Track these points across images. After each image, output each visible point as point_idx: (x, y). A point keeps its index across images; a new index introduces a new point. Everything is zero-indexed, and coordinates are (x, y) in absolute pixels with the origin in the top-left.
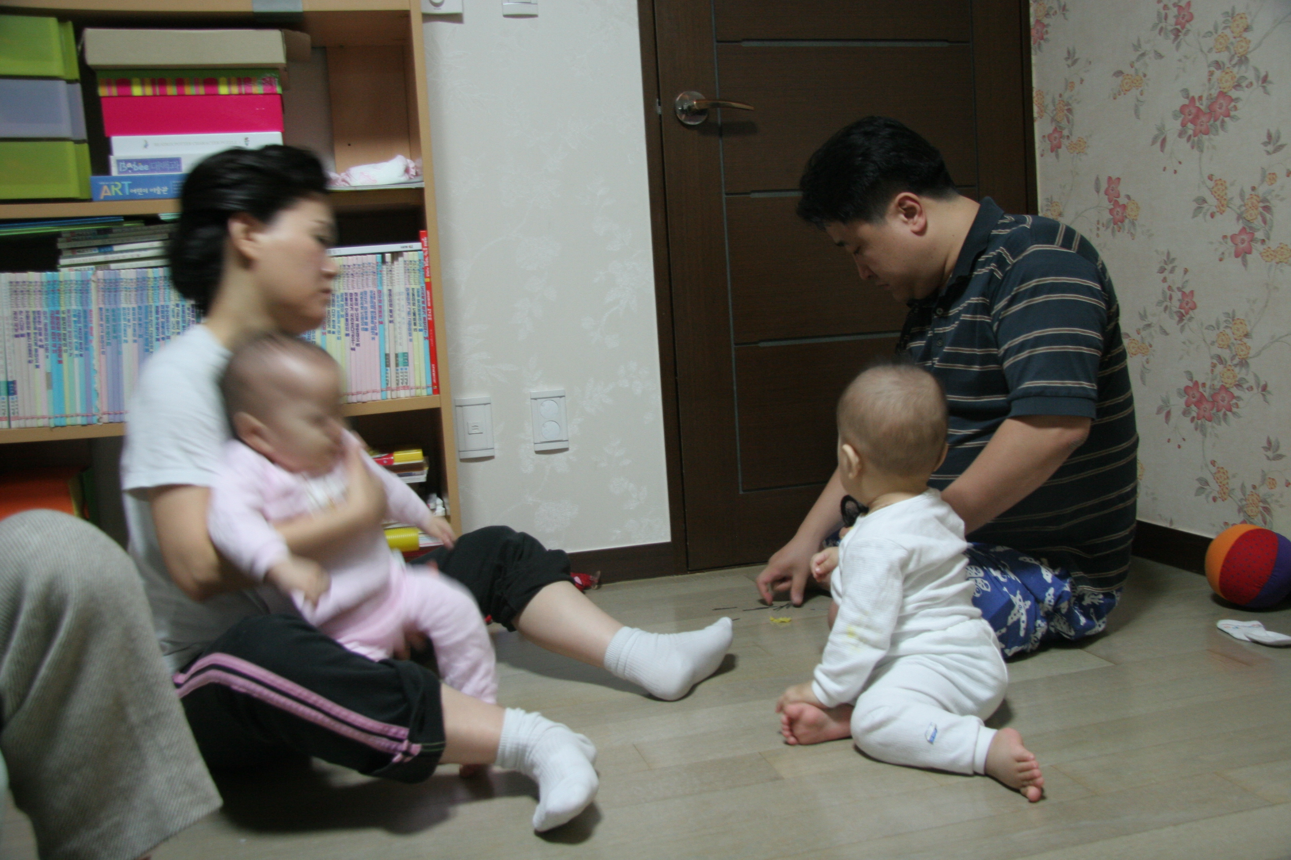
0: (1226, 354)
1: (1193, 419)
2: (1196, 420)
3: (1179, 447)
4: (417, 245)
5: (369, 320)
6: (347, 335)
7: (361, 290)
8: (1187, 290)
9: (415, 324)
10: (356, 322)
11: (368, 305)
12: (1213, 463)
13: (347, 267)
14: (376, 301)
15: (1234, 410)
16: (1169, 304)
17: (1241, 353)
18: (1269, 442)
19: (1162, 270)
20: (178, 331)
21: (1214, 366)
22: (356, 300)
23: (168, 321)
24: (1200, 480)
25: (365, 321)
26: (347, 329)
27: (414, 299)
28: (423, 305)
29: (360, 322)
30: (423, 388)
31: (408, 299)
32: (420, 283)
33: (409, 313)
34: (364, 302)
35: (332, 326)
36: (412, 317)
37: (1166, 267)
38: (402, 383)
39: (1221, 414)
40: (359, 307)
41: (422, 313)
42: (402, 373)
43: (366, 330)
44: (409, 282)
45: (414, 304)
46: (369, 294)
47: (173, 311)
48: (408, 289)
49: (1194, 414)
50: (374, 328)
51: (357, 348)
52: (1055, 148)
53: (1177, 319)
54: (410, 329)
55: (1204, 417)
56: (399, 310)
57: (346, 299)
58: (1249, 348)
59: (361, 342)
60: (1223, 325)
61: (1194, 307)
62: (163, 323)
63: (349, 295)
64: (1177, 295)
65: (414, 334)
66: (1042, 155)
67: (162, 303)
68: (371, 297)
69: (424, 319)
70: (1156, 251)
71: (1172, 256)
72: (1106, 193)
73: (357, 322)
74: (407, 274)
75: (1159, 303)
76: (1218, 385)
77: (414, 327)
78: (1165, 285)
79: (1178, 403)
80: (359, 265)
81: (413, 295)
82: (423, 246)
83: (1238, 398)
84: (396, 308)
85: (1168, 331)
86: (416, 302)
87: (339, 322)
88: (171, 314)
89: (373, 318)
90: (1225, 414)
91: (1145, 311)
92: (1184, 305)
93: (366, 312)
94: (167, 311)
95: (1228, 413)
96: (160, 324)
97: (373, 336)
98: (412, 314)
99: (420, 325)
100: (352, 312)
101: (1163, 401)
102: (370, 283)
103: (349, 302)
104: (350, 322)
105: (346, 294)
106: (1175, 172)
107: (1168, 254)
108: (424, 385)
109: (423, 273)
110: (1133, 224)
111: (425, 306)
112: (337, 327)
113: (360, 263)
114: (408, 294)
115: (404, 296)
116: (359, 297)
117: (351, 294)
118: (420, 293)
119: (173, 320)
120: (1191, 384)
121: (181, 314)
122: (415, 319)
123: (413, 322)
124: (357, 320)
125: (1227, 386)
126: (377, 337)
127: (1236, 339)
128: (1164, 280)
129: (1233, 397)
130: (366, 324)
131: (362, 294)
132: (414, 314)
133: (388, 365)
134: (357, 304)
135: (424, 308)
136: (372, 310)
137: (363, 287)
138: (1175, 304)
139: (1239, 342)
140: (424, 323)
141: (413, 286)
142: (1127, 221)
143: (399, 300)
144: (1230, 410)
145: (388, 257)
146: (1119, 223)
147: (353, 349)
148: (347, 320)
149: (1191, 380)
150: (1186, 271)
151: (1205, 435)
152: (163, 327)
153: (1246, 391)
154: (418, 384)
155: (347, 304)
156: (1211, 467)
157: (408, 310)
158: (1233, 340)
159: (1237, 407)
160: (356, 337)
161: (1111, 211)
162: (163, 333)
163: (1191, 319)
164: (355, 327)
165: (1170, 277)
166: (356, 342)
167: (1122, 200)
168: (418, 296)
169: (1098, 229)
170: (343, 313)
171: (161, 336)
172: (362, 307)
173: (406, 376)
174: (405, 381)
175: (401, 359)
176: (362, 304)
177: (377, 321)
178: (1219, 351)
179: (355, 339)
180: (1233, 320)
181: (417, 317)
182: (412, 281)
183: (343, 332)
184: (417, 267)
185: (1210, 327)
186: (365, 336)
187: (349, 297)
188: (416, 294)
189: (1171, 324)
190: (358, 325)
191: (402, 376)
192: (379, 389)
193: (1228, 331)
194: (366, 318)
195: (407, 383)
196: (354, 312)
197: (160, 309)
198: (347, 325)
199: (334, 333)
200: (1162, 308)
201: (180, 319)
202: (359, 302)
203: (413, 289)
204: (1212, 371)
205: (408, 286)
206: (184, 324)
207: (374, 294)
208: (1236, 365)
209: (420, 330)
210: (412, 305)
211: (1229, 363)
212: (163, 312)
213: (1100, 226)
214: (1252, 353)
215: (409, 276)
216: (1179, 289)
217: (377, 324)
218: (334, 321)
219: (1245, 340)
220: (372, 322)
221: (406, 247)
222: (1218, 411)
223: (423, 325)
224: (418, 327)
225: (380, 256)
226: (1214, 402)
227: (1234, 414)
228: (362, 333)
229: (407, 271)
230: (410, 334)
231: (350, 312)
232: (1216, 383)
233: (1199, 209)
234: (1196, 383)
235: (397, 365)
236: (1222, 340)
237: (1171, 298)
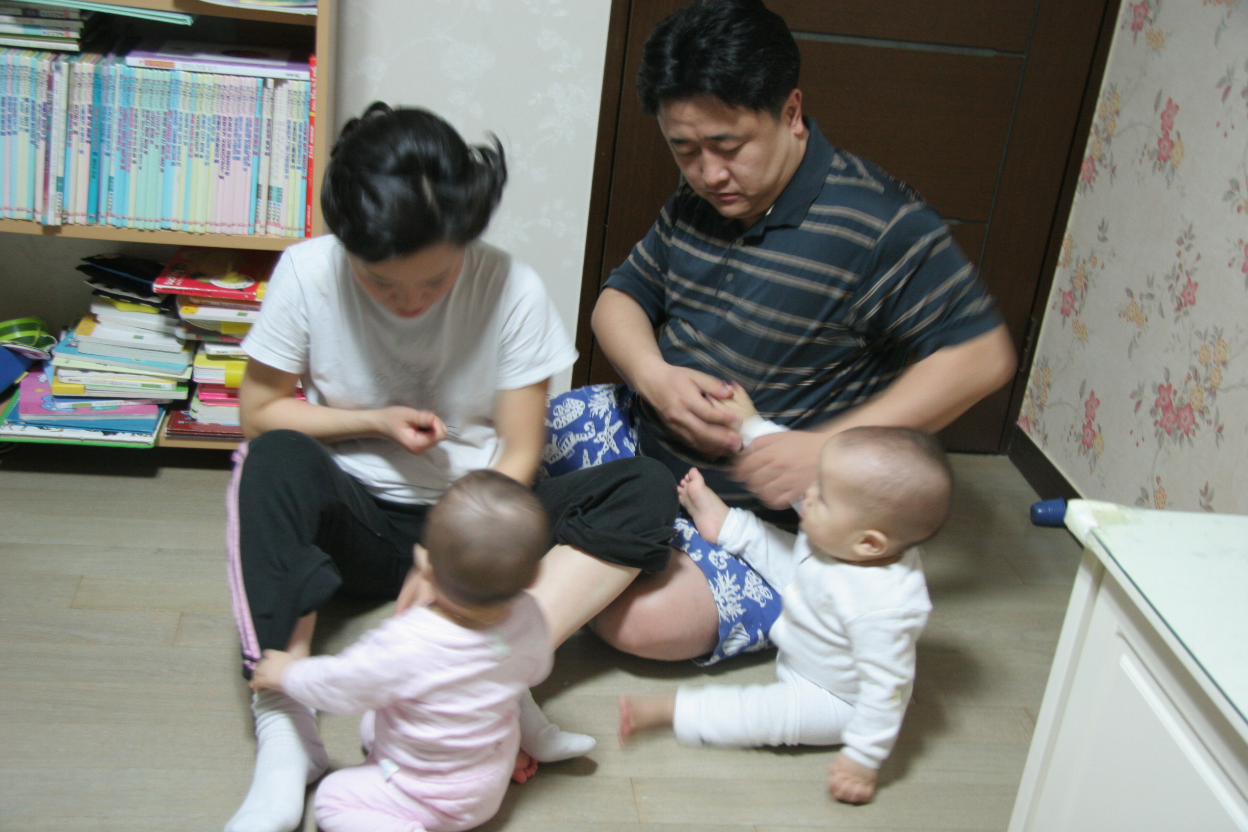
0: (1202, 372)
1: (1156, 423)
2: (1158, 426)
3: (1137, 444)
4: (304, 75)
5: (242, 150)
6: (216, 161)
7: (237, 116)
8: (1194, 279)
9: (293, 161)
10: (227, 149)
11: (243, 133)
12: (1158, 479)
13: (223, 88)
14: (252, 129)
15: (1191, 435)
16: (1174, 284)
17: (1214, 380)
18: (1206, 488)
19: (1180, 242)
20: (26, 127)
21: (1189, 378)
22: (230, 125)
23: (15, 115)
24: (1143, 490)
25: (238, 149)
26: (217, 155)
27: (294, 134)
28: (303, 141)
29: (231, 150)
30: (295, 230)
31: (288, 132)
32: (304, 117)
33: (288, 148)
34: (239, 129)
35: (199, 149)
36: (291, 152)
37: (1185, 240)
38: (274, 219)
39: (1179, 433)
40: (232, 133)
41: (302, 150)
42: (275, 208)
43: (238, 159)
44: (291, 114)
45: (294, 139)
46: (244, 122)
47: (22, 105)
48: (289, 122)
49: (1159, 418)
50: (247, 159)
51: (226, 177)
52: (1137, 27)
53: (1176, 305)
54: (287, 165)
55: (1165, 427)
56: (278, 141)
57: (219, 123)
58: (1221, 378)
59: (231, 171)
60: (1209, 338)
61: (1192, 303)
62: (9, 116)
63: (222, 118)
64: (1184, 280)
65: (291, 171)
66: (1123, 27)
67: (10, 94)
68: (247, 125)
69: (304, 156)
70: (1182, 217)
71: (1194, 231)
72: (1162, 117)
73: (229, 149)
74: (291, 105)
75: (1167, 278)
76: (1186, 401)
77: (291, 164)
78: (1178, 261)
79: (1150, 398)
80: (236, 88)
81: (295, 129)
82: (311, 76)
83: (1197, 426)
84: (275, 137)
85: (1165, 313)
86: (297, 138)
87: (208, 147)
88: (19, 107)
89: (247, 147)
90: (1182, 436)
91: (1153, 278)
92: (1186, 294)
93: (240, 140)
94: (15, 104)
95: (1185, 436)
96: (7, 118)
97: (245, 167)
98: (291, 150)
99: (299, 162)
100: (224, 138)
101: (1139, 387)
102: (247, 109)
103: (222, 126)
104: (220, 148)
105: (219, 117)
106: (1226, 135)
107: (1191, 228)
108: (296, 226)
109: (308, 106)
110: (1173, 170)
111: (307, 142)
112: (205, 152)
113: (237, 85)
114: (289, 127)
115: (285, 128)
116: (233, 123)
117: (225, 118)
118: (303, 128)
119: (21, 114)
120: (1165, 385)
121: (30, 110)
122: (293, 156)
123: (291, 158)
124: (229, 147)
125: (1193, 407)
126: (249, 169)
127: (1214, 361)
128: (1179, 254)
129: (1194, 422)
130: (239, 152)
131: (236, 120)
132: (294, 150)
133: (258, 196)
134: (230, 130)
135: (305, 145)
136: (247, 139)
137: (239, 112)
138: (1179, 288)
139: (1216, 367)
140: (304, 161)
141: (295, 120)
142: (1169, 163)
143: (279, 129)
144: (1187, 434)
145: (270, 83)
146: (1162, 161)
147: (221, 177)
148: (217, 145)
149: (1167, 379)
150: (1199, 257)
151: (1160, 446)
152: (9, 121)
153: (1206, 422)
154: (289, 225)
155: (218, 128)
156: (1155, 482)
157: (287, 144)
158: (1212, 362)
159: (1194, 434)
160: (225, 165)
161: (1160, 141)
162: (9, 127)
163: (1186, 313)
164: (226, 154)
165: (1185, 254)
166: (225, 170)
167: (1173, 136)
168: (300, 130)
169: (1143, 154)
170: (214, 137)
171: (7, 130)
172: (236, 135)
173: (279, 213)
174: (277, 218)
175: (274, 194)
176: (236, 130)
177: (251, 151)
178: (1197, 365)
179: (225, 167)
180: (1219, 339)
181: (297, 153)
182: (295, 114)
183: (213, 157)
184: (302, 99)
185: (1198, 333)
186: (236, 166)
187: (222, 121)
188: (298, 128)
189: (1170, 307)
190: (229, 153)
191: (274, 211)
192: (246, 223)
193: (1211, 348)
194: (240, 147)
195: (278, 220)
196: (226, 138)
197: (7, 101)
198: (217, 150)
199: (201, 157)
200: (1167, 285)
201: (29, 116)
202: (233, 127)
203: (295, 123)
204: (1186, 382)
205: (290, 119)
206: (33, 122)
207: (251, 121)
208: (1206, 389)
209: (299, 168)
210: (292, 139)
211: (1202, 383)
212: (10, 104)
213: (1146, 152)
214: (1223, 385)
215: (292, 107)
216: (1187, 273)
217: (251, 155)
218: (202, 144)
219: (1221, 368)
220: (246, 152)
221: (292, 75)
222: (1178, 428)
223: (302, 162)
224: (296, 164)
225: (261, 80)
226: (1177, 416)
227: (1190, 440)
228: (232, 161)
229: (290, 101)
230: (287, 171)
231: (222, 137)
232: (1185, 397)
233: (1230, 193)
234: (1170, 386)
235: (269, 198)
236: (1204, 355)
237: (1178, 278)
